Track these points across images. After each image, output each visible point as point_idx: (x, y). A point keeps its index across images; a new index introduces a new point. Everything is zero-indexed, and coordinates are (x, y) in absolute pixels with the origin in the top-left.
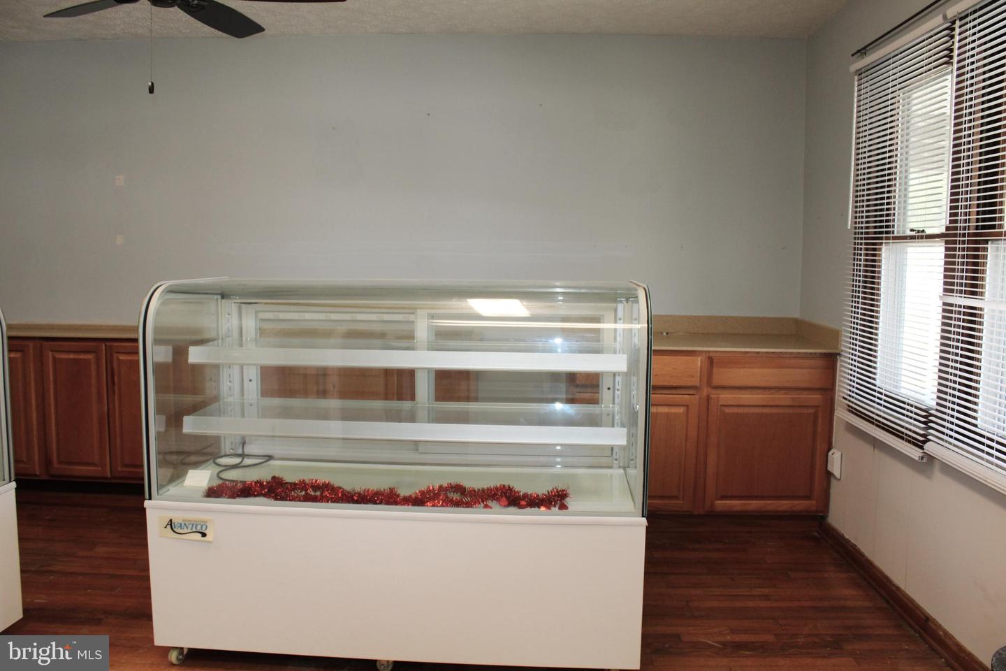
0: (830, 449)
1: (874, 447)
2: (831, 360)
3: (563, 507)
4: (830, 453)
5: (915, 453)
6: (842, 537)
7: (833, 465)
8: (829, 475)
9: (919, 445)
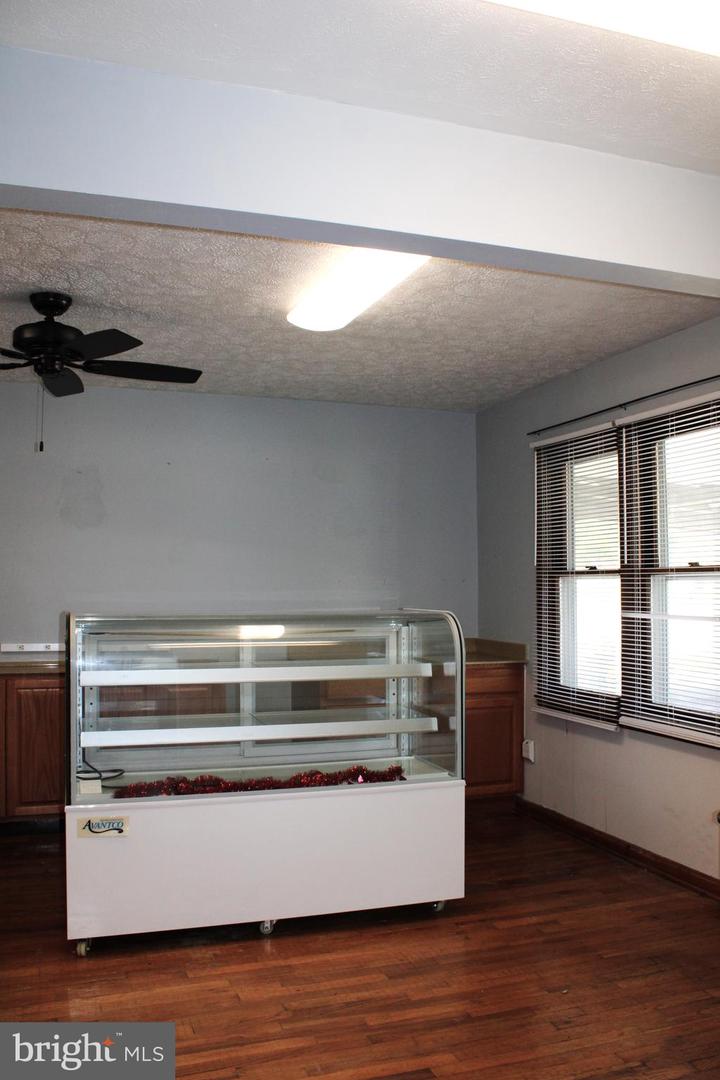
0: (523, 741)
1: (567, 731)
2: (517, 670)
3: (403, 779)
4: (524, 743)
5: (611, 727)
6: (541, 808)
7: (528, 751)
8: (523, 760)
9: (614, 720)
